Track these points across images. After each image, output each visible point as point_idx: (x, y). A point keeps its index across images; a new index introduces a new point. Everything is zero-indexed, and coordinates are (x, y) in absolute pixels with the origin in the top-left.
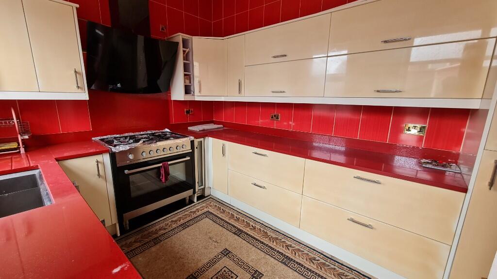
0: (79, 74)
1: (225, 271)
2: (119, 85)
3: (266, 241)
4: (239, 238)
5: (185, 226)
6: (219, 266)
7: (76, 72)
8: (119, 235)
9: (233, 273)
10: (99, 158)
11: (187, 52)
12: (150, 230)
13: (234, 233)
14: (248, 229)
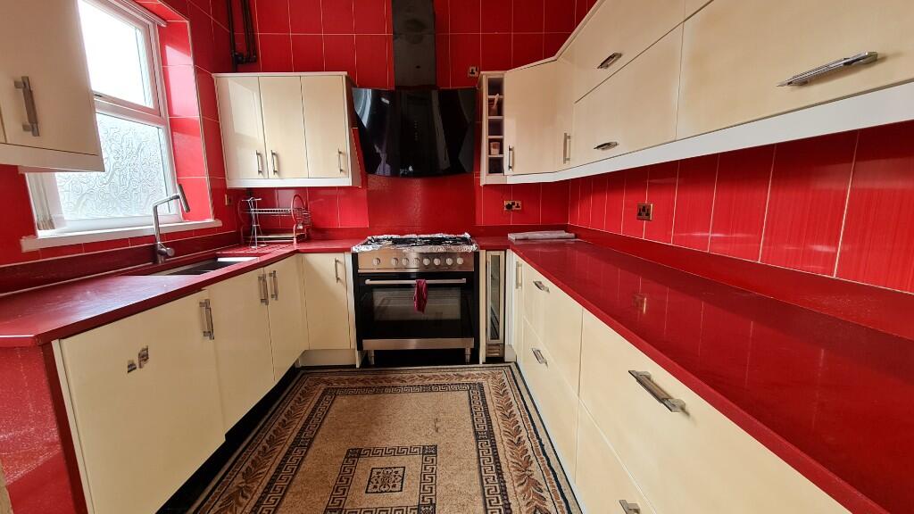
0: (344, 154)
1: (397, 472)
2: (411, 169)
3: (510, 475)
4: (474, 443)
5: (428, 389)
6: (398, 461)
7: (340, 153)
8: (358, 366)
9: (402, 483)
10: (339, 256)
11: (496, 100)
12: (388, 376)
13: (476, 434)
14: (505, 439)
